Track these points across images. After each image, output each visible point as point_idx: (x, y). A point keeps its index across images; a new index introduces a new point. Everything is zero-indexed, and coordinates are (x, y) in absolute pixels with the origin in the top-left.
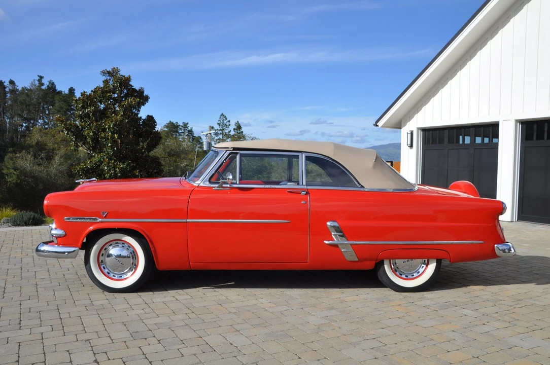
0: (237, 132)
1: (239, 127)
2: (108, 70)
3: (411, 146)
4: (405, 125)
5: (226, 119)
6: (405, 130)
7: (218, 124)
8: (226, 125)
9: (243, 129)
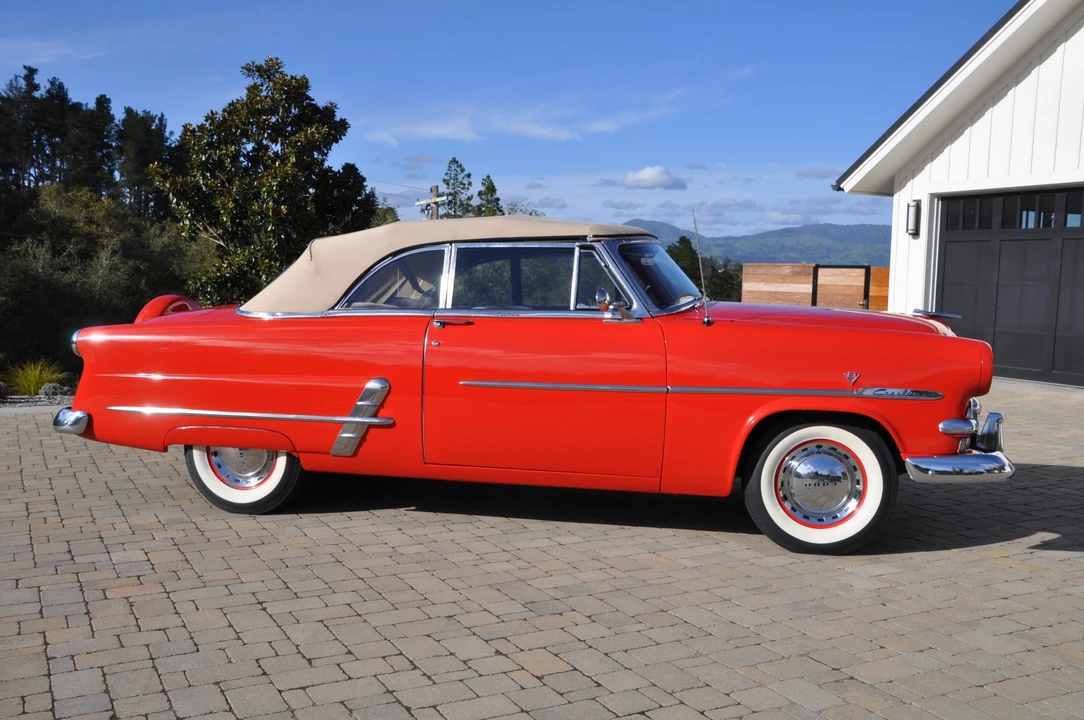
0: (487, 201)
1: (491, 189)
2: (258, 63)
3: (916, 234)
4: (902, 185)
5: (463, 170)
6: (902, 199)
7: (444, 181)
8: (462, 183)
9: (498, 194)
